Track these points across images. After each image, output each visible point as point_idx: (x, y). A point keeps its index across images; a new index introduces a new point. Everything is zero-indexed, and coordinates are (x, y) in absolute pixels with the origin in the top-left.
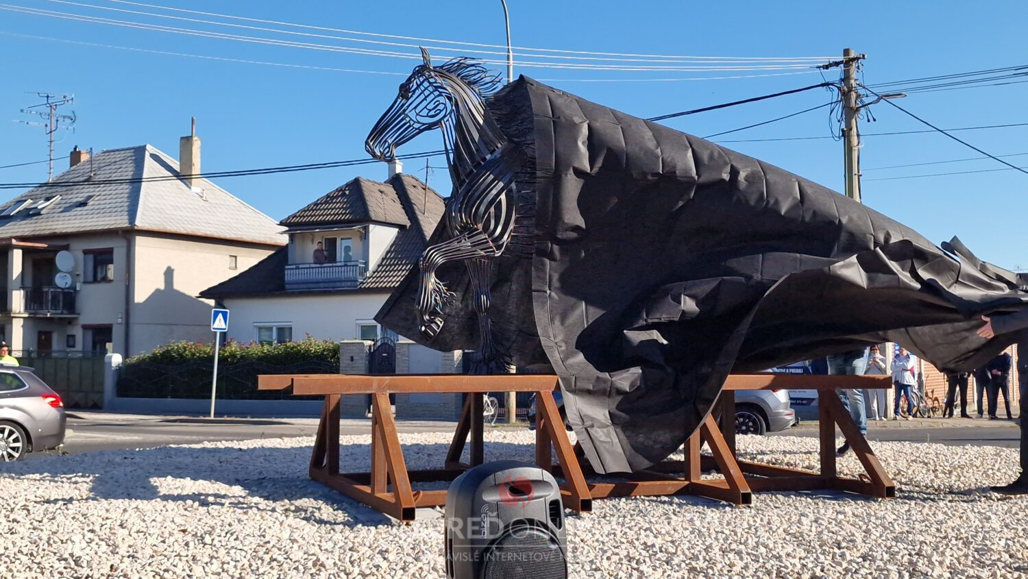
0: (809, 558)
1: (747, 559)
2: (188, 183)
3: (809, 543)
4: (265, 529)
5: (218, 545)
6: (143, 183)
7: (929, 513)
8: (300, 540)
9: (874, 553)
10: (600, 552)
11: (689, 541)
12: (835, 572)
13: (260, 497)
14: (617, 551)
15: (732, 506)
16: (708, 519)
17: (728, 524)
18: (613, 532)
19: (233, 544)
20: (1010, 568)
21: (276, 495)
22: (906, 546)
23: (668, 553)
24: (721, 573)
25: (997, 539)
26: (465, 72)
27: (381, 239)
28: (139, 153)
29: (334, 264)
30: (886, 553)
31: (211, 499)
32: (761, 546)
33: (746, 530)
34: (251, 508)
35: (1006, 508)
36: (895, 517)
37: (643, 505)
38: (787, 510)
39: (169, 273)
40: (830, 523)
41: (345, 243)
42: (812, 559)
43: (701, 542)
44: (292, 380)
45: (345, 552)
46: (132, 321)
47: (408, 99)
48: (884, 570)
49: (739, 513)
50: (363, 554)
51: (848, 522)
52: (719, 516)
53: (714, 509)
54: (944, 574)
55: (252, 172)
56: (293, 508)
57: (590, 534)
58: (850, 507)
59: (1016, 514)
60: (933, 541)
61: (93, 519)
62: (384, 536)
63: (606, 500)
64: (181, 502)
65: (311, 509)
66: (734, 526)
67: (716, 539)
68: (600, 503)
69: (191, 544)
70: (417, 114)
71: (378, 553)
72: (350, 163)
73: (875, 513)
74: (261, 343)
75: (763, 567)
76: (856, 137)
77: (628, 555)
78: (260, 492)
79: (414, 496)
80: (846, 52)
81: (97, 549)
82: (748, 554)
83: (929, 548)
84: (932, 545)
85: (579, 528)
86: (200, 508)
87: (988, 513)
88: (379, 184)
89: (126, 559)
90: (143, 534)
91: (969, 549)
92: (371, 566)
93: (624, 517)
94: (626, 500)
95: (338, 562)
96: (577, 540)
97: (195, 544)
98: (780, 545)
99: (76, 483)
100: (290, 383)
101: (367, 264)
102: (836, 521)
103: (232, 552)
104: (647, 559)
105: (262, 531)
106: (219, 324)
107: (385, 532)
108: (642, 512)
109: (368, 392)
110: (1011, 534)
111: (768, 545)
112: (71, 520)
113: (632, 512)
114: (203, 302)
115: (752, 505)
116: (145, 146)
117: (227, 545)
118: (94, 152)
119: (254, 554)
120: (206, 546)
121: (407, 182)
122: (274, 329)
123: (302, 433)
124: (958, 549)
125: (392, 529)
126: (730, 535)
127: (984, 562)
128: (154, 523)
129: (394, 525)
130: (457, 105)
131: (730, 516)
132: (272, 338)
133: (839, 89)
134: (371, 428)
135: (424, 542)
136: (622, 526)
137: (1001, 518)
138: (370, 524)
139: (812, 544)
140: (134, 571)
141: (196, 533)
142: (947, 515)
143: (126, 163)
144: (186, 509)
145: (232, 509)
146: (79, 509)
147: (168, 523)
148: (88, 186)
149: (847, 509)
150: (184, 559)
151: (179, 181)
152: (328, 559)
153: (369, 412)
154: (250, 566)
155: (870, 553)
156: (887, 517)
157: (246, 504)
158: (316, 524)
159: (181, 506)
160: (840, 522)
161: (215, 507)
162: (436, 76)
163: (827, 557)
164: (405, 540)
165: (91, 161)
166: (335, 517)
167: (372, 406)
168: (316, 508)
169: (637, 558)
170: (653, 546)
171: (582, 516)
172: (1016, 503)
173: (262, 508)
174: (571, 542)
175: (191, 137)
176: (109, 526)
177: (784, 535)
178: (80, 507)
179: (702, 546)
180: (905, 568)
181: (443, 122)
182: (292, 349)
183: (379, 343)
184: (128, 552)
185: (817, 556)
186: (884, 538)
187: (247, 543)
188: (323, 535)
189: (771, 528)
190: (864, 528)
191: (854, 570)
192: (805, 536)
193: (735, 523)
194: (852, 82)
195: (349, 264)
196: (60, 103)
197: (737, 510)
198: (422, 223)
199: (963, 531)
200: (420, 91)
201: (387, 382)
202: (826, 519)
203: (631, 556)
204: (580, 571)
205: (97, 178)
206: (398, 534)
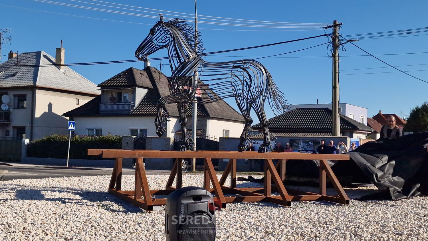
0: (314, 228)
1: (289, 228)
2: (59, 68)
3: (314, 222)
4: (89, 213)
5: (70, 220)
6: (40, 67)
7: (363, 211)
8: (104, 218)
9: (340, 227)
10: (229, 225)
11: (265, 221)
12: (324, 234)
13: (88, 200)
14: (236, 224)
15: (283, 207)
16: (274, 212)
17: (282, 214)
18: (234, 216)
19: (76, 219)
20: (395, 234)
21: (94, 199)
22: (353, 224)
23: (257, 225)
24: (278, 234)
25: (390, 222)
26: (178, 25)
27: (141, 94)
28: (38, 54)
29: (121, 104)
30: (345, 227)
31: (67, 200)
32: (294, 223)
33: (289, 217)
34: (84, 204)
35: (394, 209)
36: (349, 212)
37: (247, 206)
38: (306, 209)
39: (50, 106)
40: (323, 214)
41: (125, 95)
42: (315, 229)
43: (271, 221)
44: (102, 151)
45: (123, 223)
46: (34, 125)
47: (153, 35)
48: (344, 234)
49: (286, 210)
50: (131, 224)
51: (330, 214)
52: (278, 211)
53: (276, 208)
54: (368, 235)
55: (86, 64)
56: (101, 205)
57: (225, 218)
58: (331, 208)
59: (398, 212)
60: (364, 222)
61: (16, 208)
62: (139, 217)
63: (232, 204)
64: (54, 201)
65: (109, 205)
66: (284, 215)
67: (277, 220)
68: (229, 205)
69: (58, 219)
70: (157, 42)
71: (137, 224)
72: (128, 61)
73: (341, 211)
74: (89, 136)
75: (295, 231)
76: (338, 57)
77: (240, 226)
78: (88, 198)
79: (152, 200)
80: (335, 22)
81: (18, 220)
82: (289, 226)
83: (362, 225)
84: (364, 224)
85: (221, 215)
86: (62, 204)
87: (386, 212)
88: (141, 70)
89: (30, 225)
90: (38, 214)
91: (378, 226)
92: (134, 229)
93: (239, 210)
94: (240, 203)
95: (120, 227)
96: (220, 220)
97: (60, 219)
98: (302, 223)
99: (9, 193)
100: (101, 153)
101: (134, 103)
102: (325, 214)
103: (76, 222)
104: (248, 228)
105: (88, 214)
106: (71, 127)
107: (140, 215)
108: (247, 209)
109: (134, 157)
110: (395, 220)
111: (297, 223)
112: (7, 208)
113: (242, 209)
114: (64, 118)
115: (291, 206)
116: (41, 51)
117: (73, 219)
118: (19, 54)
119: (85, 223)
120: (65, 220)
121: (152, 70)
122: (95, 130)
123: (106, 174)
124: (374, 226)
125: (143, 214)
126: (282, 218)
127: (384, 231)
128: (42, 210)
129: (144, 213)
130: (174, 38)
131: (282, 211)
132: (93, 134)
133: (331, 37)
134: (135, 172)
135: (156, 220)
136: (238, 214)
137: (392, 214)
138: (134, 212)
139: (315, 223)
140: (33, 230)
141: (60, 215)
142: (370, 212)
143: (33, 59)
144: (56, 205)
145: (75, 205)
146: (10, 204)
147: (48, 210)
148: (16, 68)
149: (330, 209)
150: (55, 225)
151: (55, 67)
152: (116, 226)
153: (134, 166)
154: (83, 228)
155: (339, 227)
156: (346, 212)
157: (82, 203)
158: (111, 212)
159: (54, 203)
160: (327, 214)
161: (68, 204)
162: (166, 26)
163: (321, 228)
164: (148, 219)
165: (18, 57)
166: (119, 209)
167: (135, 163)
168: (111, 205)
169: (244, 227)
170: (251, 222)
171: (222, 210)
172: (398, 208)
173: (88, 205)
174: (217, 220)
175: (61, 48)
176: (23, 211)
177: (304, 219)
178: (11, 203)
179: (271, 223)
180: (353, 233)
181: (168, 45)
182: (102, 138)
183: (139, 137)
184: (31, 222)
185: (317, 227)
186: (344, 221)
187: (82, 219)
188: (114, 216)
189: (299, 216)
190: (336, 216)
191: (332, 233)
192: (313, 219)
193: (284, 213)
194: (337, 34)
195: (127, 103)
196: (5, 32)
197: (285, 208)
198: (158, 87)
199: (376, 218)
200: (159, 32)
201: (142, 153)
202: (321, 213)
203: (242, 226)
204: (220, 233)
205: (20, 65)
206: (145, 216)
